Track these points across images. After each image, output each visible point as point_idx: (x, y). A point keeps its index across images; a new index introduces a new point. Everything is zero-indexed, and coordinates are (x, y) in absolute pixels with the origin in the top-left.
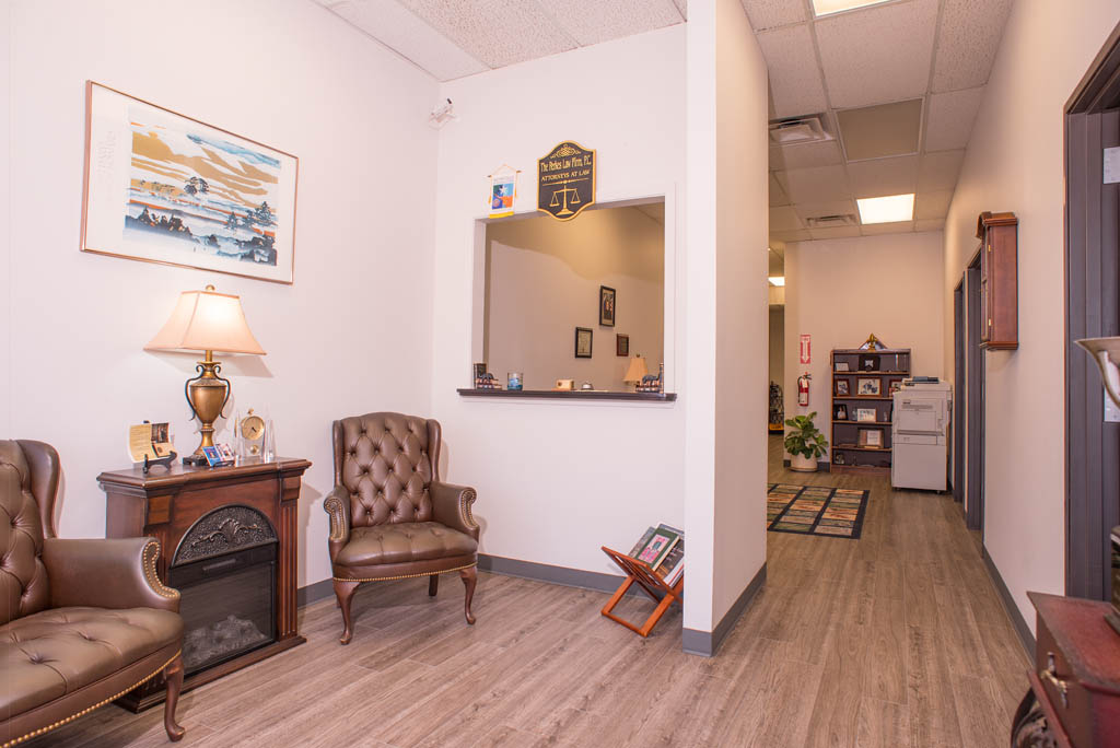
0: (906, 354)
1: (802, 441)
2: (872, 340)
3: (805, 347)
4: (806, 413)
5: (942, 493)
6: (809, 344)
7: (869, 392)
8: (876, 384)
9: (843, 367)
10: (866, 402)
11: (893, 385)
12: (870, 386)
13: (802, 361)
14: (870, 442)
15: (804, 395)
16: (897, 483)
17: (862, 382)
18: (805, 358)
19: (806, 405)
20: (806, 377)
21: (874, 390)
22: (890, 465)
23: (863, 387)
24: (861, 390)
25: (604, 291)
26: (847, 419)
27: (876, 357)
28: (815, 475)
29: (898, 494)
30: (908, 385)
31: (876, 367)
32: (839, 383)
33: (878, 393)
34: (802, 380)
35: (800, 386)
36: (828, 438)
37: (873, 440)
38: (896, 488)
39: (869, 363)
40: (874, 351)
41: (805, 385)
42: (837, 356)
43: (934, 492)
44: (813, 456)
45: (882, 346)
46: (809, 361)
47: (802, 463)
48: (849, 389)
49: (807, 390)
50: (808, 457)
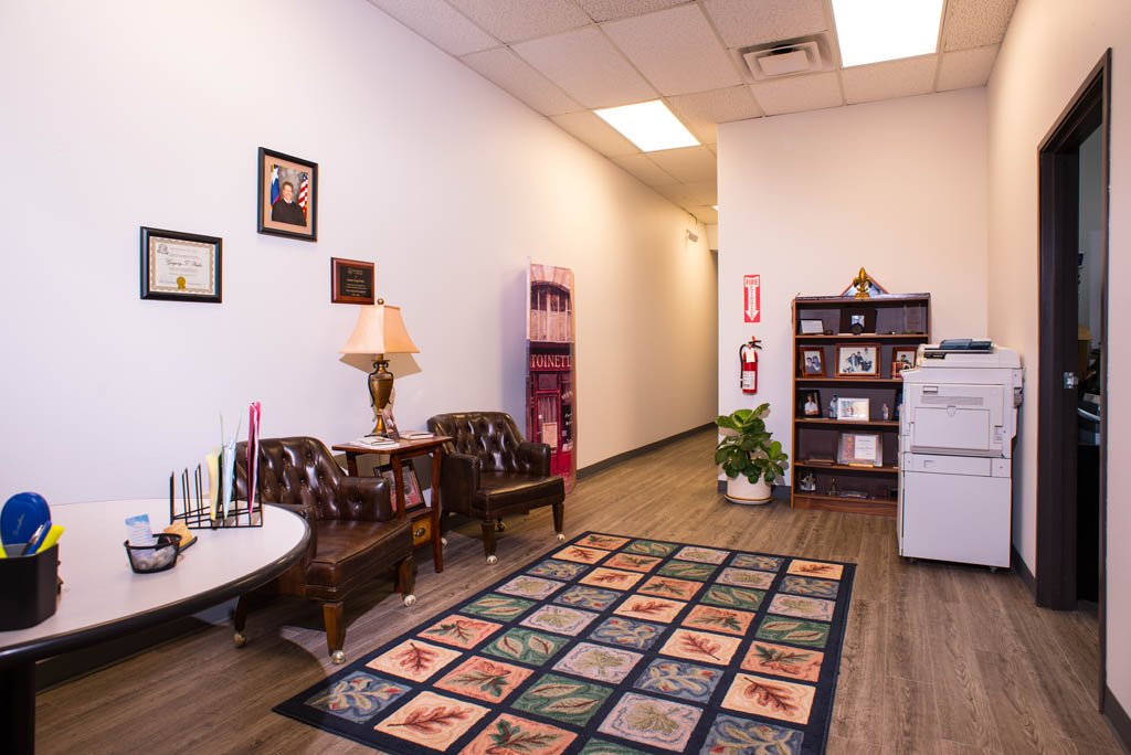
0: (922, 303)
1: (745, 453)
2: (862, 281)
3: (752, 295)
4: (752, 404)
5: (1000, 571)
6: (758, 289)
7: (858, 370)
8: (870, 355)
9: (813, 327)
10: (853, 387)
11: (899, 357)
12: (858, 359)
13: (747, 319)
14: (859, 455)
15: (750, 375)
16: (911, 546)
17: (846, 353)
18: (752, 313)
19: (753, 392)
20: (753, 344)
21: (866, 366)
22: (894, 495)
23: (848, 361)
24: (844, 366)
25: (269, 161)
26: (820, 415)
27: (869, 308)
28: (767, 510)
29: (911, 569)
30: (929, 356)
31: (869, 326)
32: (808, 354)
33: (872, 371)
34: (746, 350)
35: (743, 360)
36: (787, 448)
37: (865, 451)
38: (907, 558)
39: (857, 319)
40: (866, 299)
41: (750, 359)
42: (803, 307)
43: (985, 569)
44: (761, 479)
45: (879, 289)
46: (757, 319)
47: (746, 490)
48: (823, 364)
49: (753, 367)
50: (753, 481)
